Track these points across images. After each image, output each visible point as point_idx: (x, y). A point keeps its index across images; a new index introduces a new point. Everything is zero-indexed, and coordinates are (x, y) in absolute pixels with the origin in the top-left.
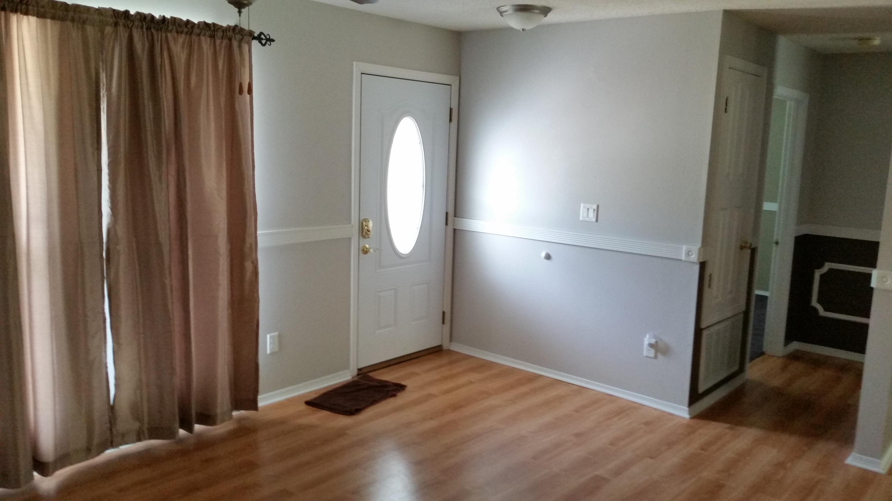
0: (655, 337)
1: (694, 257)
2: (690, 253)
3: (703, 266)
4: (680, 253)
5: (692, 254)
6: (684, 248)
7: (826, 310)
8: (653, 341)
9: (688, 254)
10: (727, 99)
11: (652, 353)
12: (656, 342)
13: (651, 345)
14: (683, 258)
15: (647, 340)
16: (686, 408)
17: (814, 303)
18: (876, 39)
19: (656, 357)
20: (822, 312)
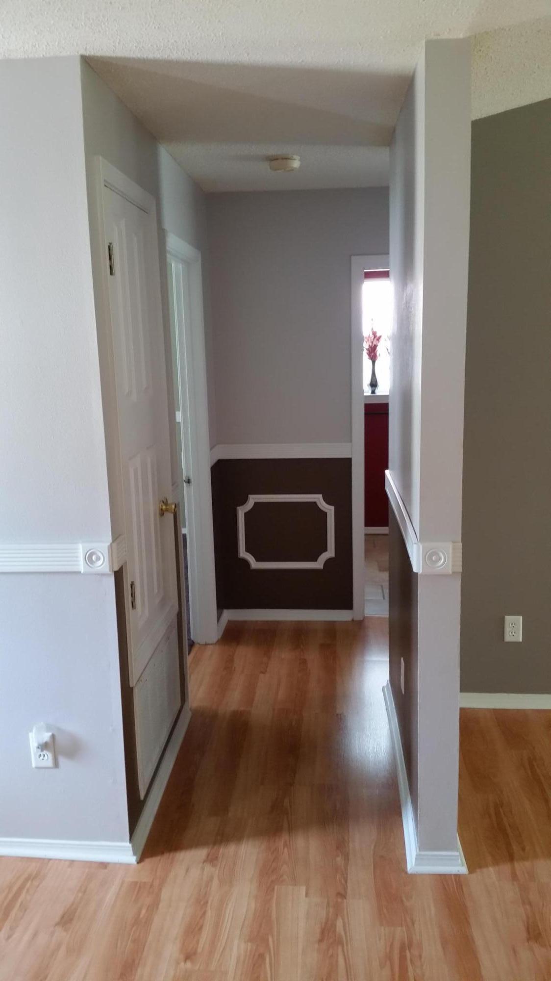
0: (48, 728)
1: (103, 565)
2: (94, 558)
3: (119, 576)
4: (75, 559)
5: (98, 559)
6: (81, 550)
7: (258, 559)
8: (46, 736)
9: (90, 558)
10: (109, 246)
11: (48, 759)
12: (53, 736)
13: (44, 747)
14: (82, 567)
15: (36, 737)
16: (128, 844)
17: (243, 553)
18: (295, 159)
19: (56, 764)
20: (254, 564)
